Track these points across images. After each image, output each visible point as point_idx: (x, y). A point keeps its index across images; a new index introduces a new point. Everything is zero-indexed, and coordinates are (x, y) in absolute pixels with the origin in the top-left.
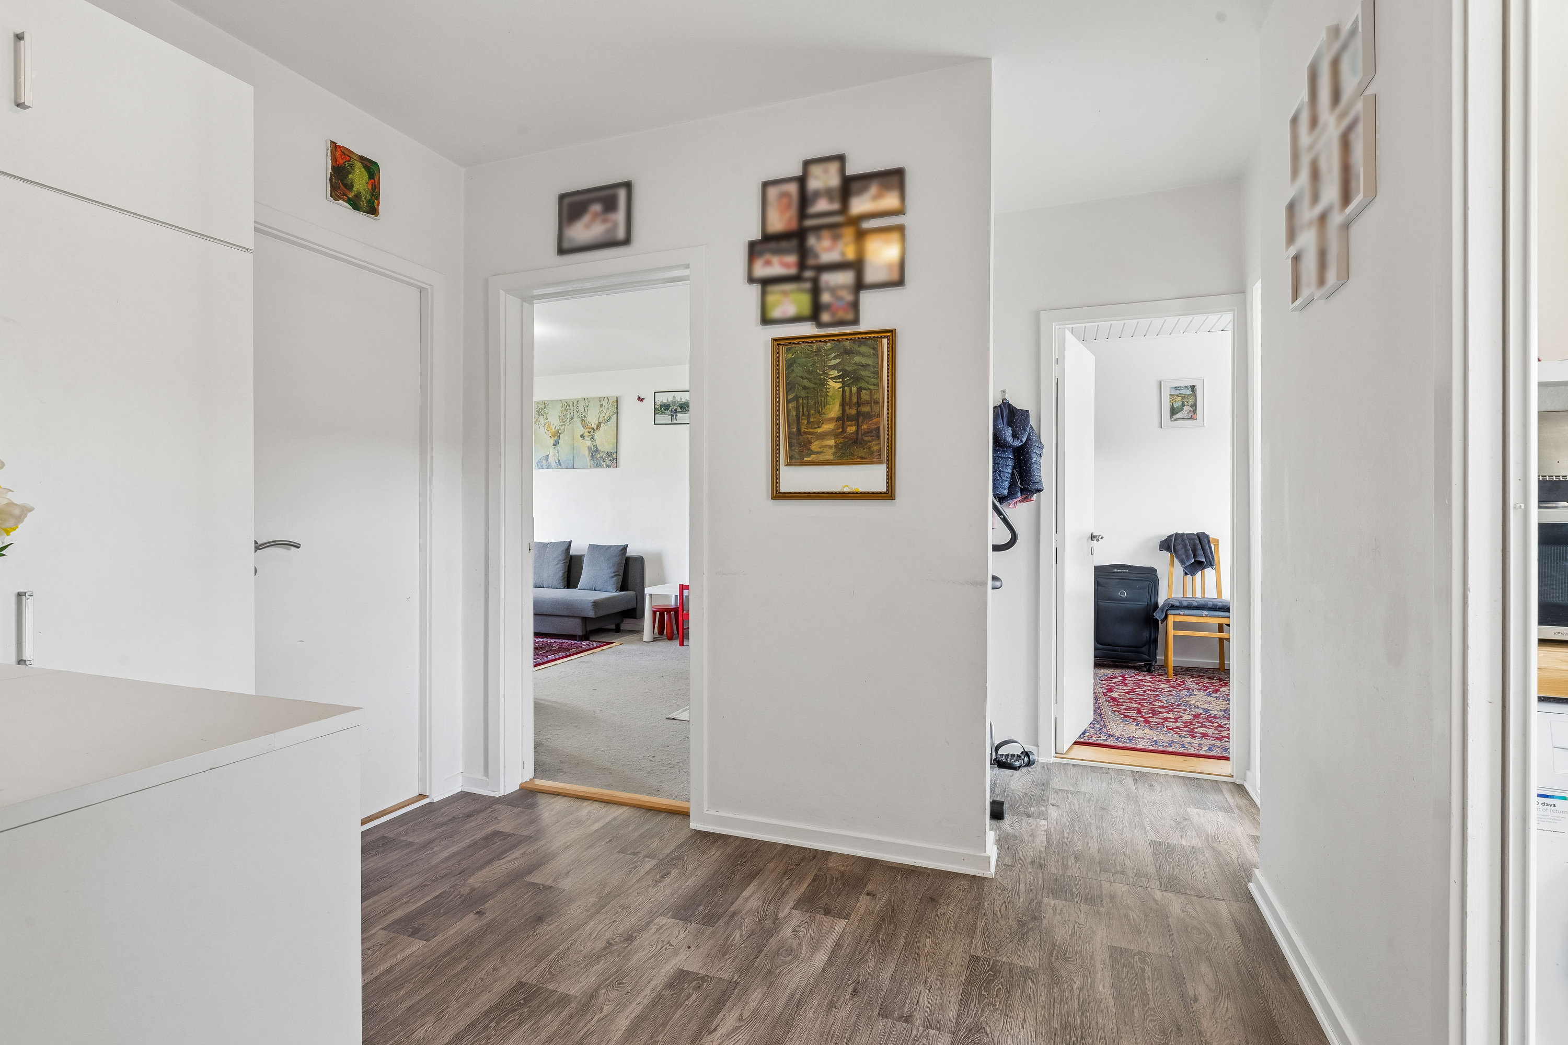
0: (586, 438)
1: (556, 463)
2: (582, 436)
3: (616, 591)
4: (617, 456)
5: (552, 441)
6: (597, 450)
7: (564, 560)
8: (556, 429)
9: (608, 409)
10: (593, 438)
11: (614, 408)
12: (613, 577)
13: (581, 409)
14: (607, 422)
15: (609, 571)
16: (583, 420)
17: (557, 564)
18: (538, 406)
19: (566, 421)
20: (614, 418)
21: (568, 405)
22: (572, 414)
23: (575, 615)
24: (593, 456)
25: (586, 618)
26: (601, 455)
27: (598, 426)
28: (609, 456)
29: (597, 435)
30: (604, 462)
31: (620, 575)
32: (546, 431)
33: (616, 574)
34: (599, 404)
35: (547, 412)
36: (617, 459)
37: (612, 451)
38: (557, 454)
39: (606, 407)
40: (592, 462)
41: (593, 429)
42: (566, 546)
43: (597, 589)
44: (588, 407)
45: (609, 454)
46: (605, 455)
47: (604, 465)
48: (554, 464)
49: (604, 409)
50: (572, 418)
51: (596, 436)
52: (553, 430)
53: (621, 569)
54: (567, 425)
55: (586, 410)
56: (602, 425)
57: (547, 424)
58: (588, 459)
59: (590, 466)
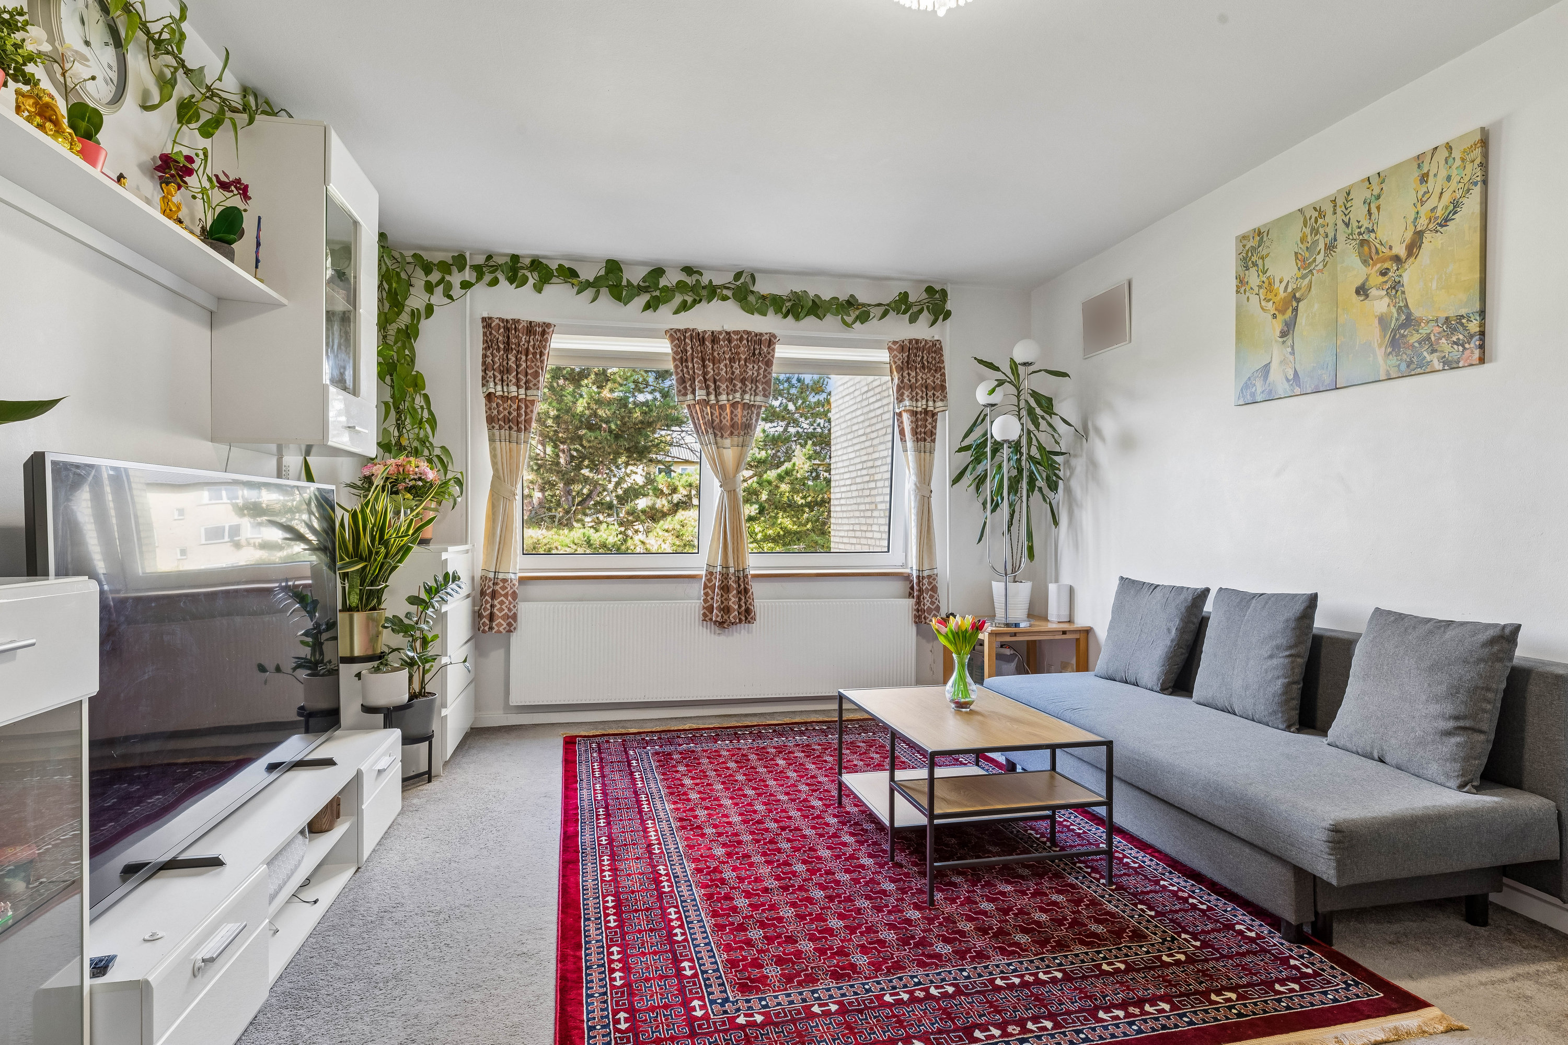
0: (1373, 292)
1: (1288, 380)
2: (1362, 291)
3: (1461, 787)
4: (1482, 325)
5: (1278, 326)
6: (1409, 321)
7: (1290, 647)
8: (1289, 290)
9: (1449, 178)
10: (1396, 286)
11: (1472, 171)
12: (1448, 733)
13: (1358, 212)
14: (1446, 221)
15: (1434, 708)
16: (1363, 243)
17: (1271, 657)
18: (1244, 246)
19: (1315, 260)
20: (1472, 204)
21: (1321, 214)
22: (1331, 235)
23: (1271, 849)
24: (1395, 343)
25: (1301, 869)
26: (1424, 331)
27: (1414, 246)
28: (1454, 330)
29: (1410, 275)
30: (1434, 351)
31: (1481, 732)
32: (1263, 303)
33: (1461, 723)
34: (1416, 174)
35: (1264, 253)
36: (1482, 334)
37: (1463, 312)
38: (1291, 358)
39: (1443, 173)
40: (1393, 360)
41: (1397, 259)
42: (1299, 608)
43: (1387, 760)
44: (1378, 197)
45: (1452, 324)
46: (1437, 330)
47: (1436, 362)
48: (1282, 387)
49: (1434, 185)
50: (1331, 247)
51: (1406, 278)
52: (1282, 294)
53: (1484, 711)
54: (1318, 271)
55: (1374, 210)
56: (1427, 235)
57: (1266, 285)
58: (1380, 353)
59: (1388, 373)
